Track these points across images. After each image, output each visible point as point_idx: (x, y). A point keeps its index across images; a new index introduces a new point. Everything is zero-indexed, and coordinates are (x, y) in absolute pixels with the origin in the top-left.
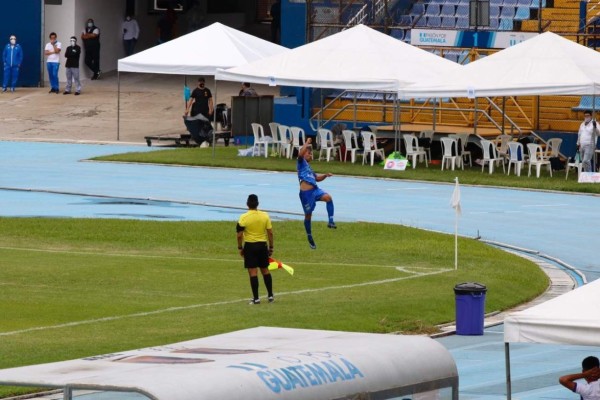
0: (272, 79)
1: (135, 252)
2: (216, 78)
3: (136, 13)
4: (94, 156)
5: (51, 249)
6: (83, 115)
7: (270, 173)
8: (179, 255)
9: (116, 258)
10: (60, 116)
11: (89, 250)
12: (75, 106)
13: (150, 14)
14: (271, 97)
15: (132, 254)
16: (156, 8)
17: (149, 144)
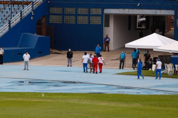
0: (170, 51)
1: (126, 105)
2: (154, 50)
3: (131, 29)
4: (117, 73)
5: (102, 104)
6: (115, 60)
7: (169, 78)
8: (139, 106)
9: (121, 107)
10: (108, 60)
11: (113, 104)
12: (113, 57)
13: (135, 29)
14: (170, 56)
15: (125, 105)
16: (137, 27)
17: (134, 69)
